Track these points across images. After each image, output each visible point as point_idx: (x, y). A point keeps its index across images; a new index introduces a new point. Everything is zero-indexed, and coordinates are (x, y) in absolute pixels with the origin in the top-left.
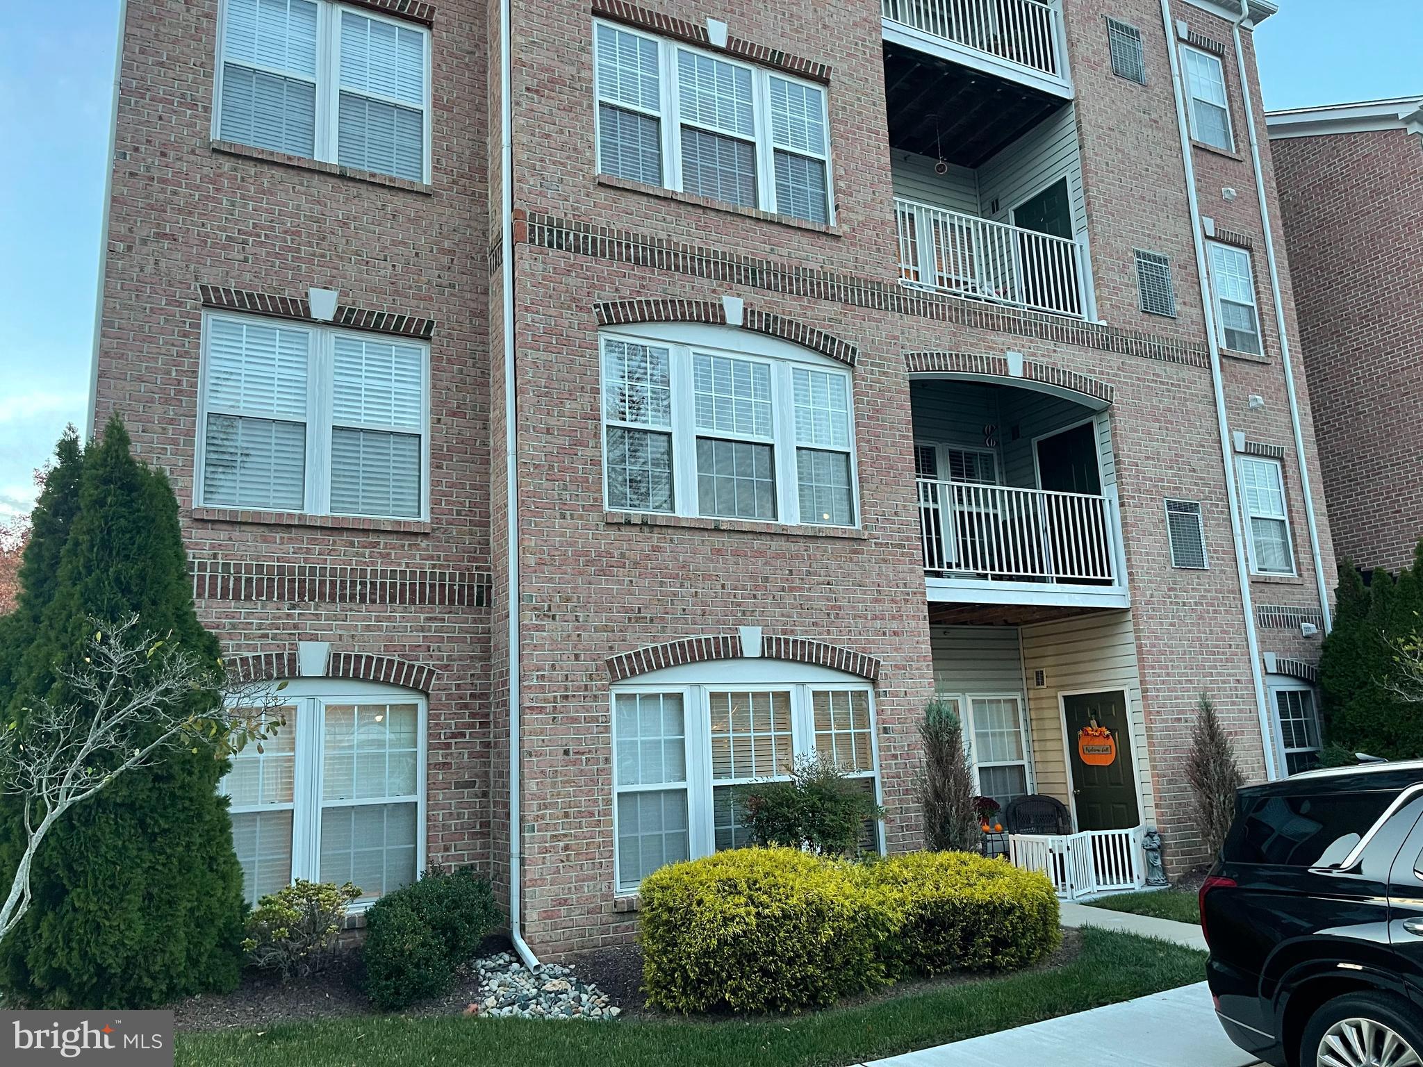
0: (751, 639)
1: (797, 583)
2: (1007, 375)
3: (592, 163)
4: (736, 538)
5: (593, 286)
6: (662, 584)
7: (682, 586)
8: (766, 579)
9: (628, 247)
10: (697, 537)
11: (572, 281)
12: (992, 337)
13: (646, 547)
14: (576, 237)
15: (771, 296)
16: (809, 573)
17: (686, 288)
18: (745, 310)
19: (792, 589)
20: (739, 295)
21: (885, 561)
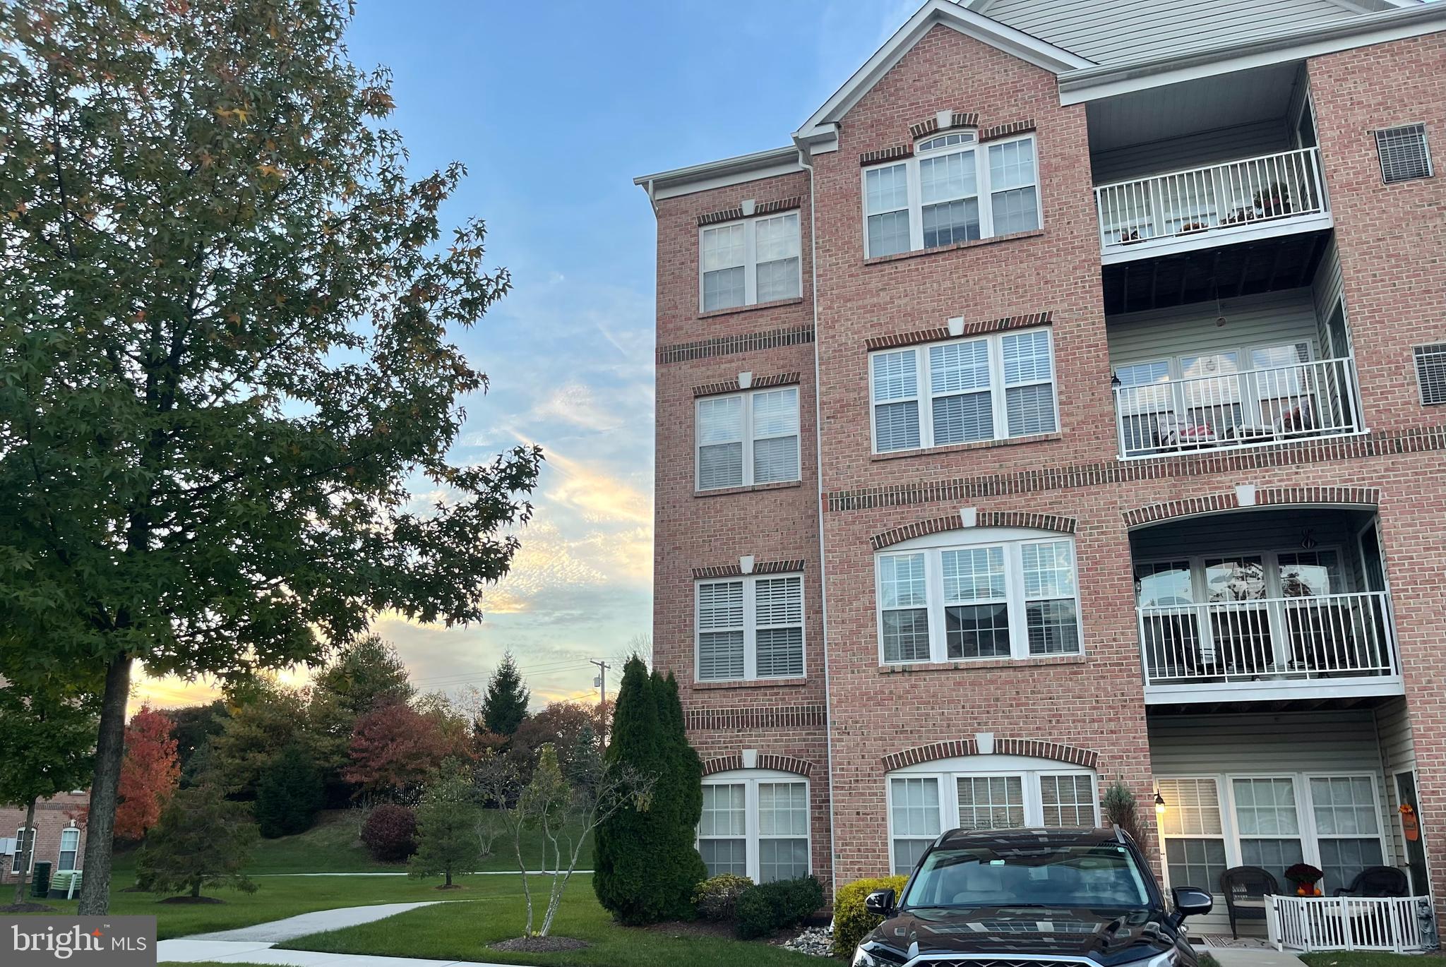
0: (985, 741)
1: (1024, 700)
2: (1236, 505)
3: (869, 448)
4: (972, 675)
5: (870, 527)
6: (918, 709)
7: (933, 709)
8: (997, 700)
9: (892, 495)
10: (943, 676)
11: (857, 527)
12: (1219, 479)
13: (907, 686)
14: (858, 499)
15: (1000, 499)
16: (1033, 692)
17: (931, 511)
18: (978, 515)
19: (1018, 705)
20: (974, 505)
21: (1103, 677)
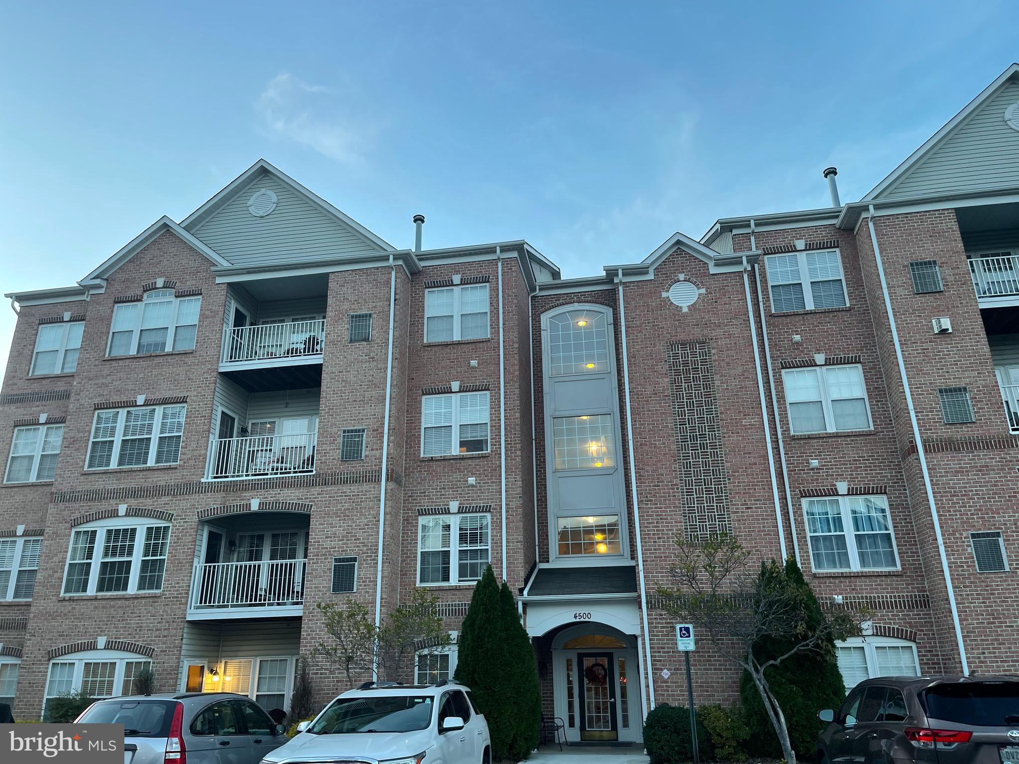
0: (102, 641)
1: (126, 618)
2: (250, 510)
3: (83, 467)
4: (104, 602)
5: (73, 513)
6: (73, 622)
7: (80, 622)
8: (113, 617)
9: (87, 495)
10: (89, 603)
11: (66, 513)
12: (245, 494)
13: (70, 608)
14: (70, 496)
15: (141, 500)
16: (132, 613)
17: (105, 506)
18: (127, 509)
19: (123, 620)
20: (127, 503)
21: (167, 605)
